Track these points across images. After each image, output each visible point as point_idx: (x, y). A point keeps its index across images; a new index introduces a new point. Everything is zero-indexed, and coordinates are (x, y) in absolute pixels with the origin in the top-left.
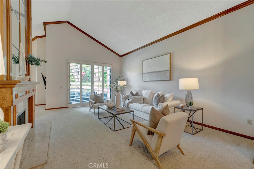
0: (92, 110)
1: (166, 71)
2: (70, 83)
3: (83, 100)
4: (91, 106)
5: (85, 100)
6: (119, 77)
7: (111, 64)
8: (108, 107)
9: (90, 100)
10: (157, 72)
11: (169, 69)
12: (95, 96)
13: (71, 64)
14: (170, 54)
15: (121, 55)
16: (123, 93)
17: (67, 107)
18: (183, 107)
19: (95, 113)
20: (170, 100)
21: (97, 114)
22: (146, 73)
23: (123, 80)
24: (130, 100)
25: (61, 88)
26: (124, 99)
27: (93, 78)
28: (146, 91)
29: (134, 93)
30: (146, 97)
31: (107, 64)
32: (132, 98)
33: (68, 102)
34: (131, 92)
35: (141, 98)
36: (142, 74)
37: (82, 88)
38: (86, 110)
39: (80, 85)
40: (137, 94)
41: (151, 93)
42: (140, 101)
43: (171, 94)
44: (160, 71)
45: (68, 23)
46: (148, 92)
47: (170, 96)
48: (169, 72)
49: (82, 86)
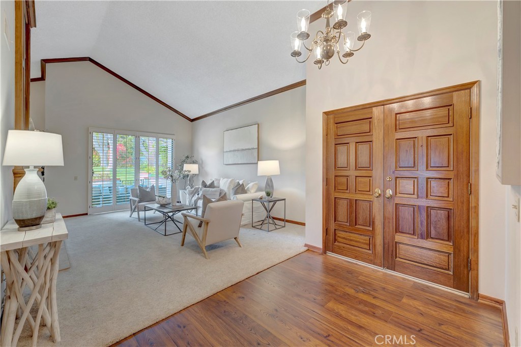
0: (135, 215)
1: (253, 149)
2: (93, 170)
3: (117, 200)
4: (133, 207)
5: (122, 199)
6: (188, 157)
7: (173, 135)
8: (159, 205)
9: (131, 197)
10: (243, 150)
11: (257, 147)
12: (140, 191)
13: (95, 134)
14: (258, 125)
15: (192, 118)
16: (192, 185)
17: (87, 214)
18: (261, 199)
19: (139, 219)
20: (253, 191)
21: (142, 219)
22: (228, 150)
23: (194, 163)
24: (200, 195)
25: (76, 178)
26: (191, 194)
27: (137, 159)
28: (225, 180)
29: (208, 183)
30: (224, 189)
31: (166, 135)
32: (203, 192)
33: (90, 204)
34: (203, 182)
35: (216, 191)
36: (223, 152)
37: (117, 178)
38: (124, 216)
39: (112, 172)
40: (212, 185)
41: (231, 182)
42: (214, 195)
43: (255, 182)
44: (246, 149)
45: (89, 60)
46: (227, 181)
47: (253, 185)
48: (256, 150)
49: (117, 175)
